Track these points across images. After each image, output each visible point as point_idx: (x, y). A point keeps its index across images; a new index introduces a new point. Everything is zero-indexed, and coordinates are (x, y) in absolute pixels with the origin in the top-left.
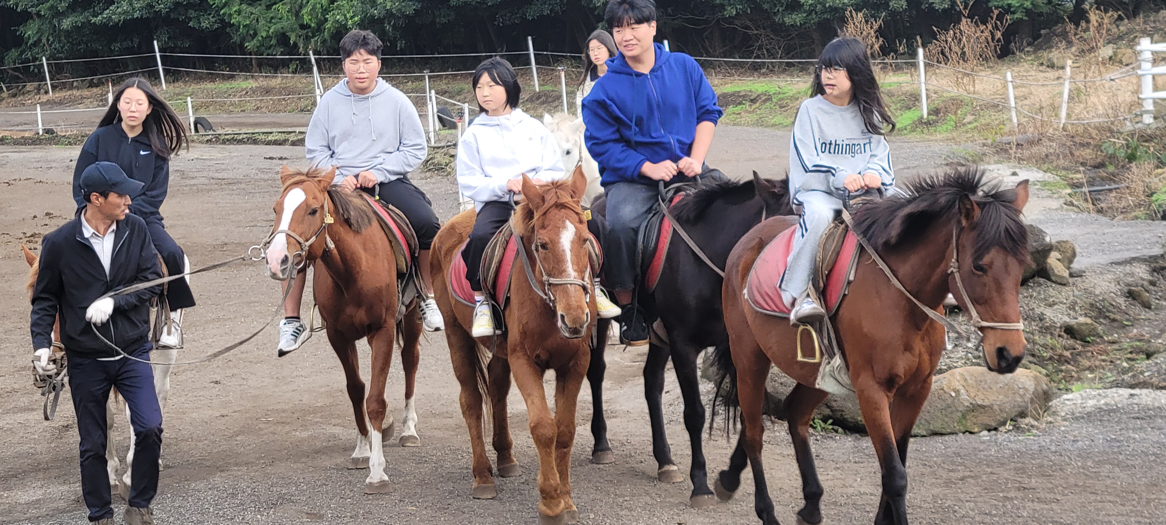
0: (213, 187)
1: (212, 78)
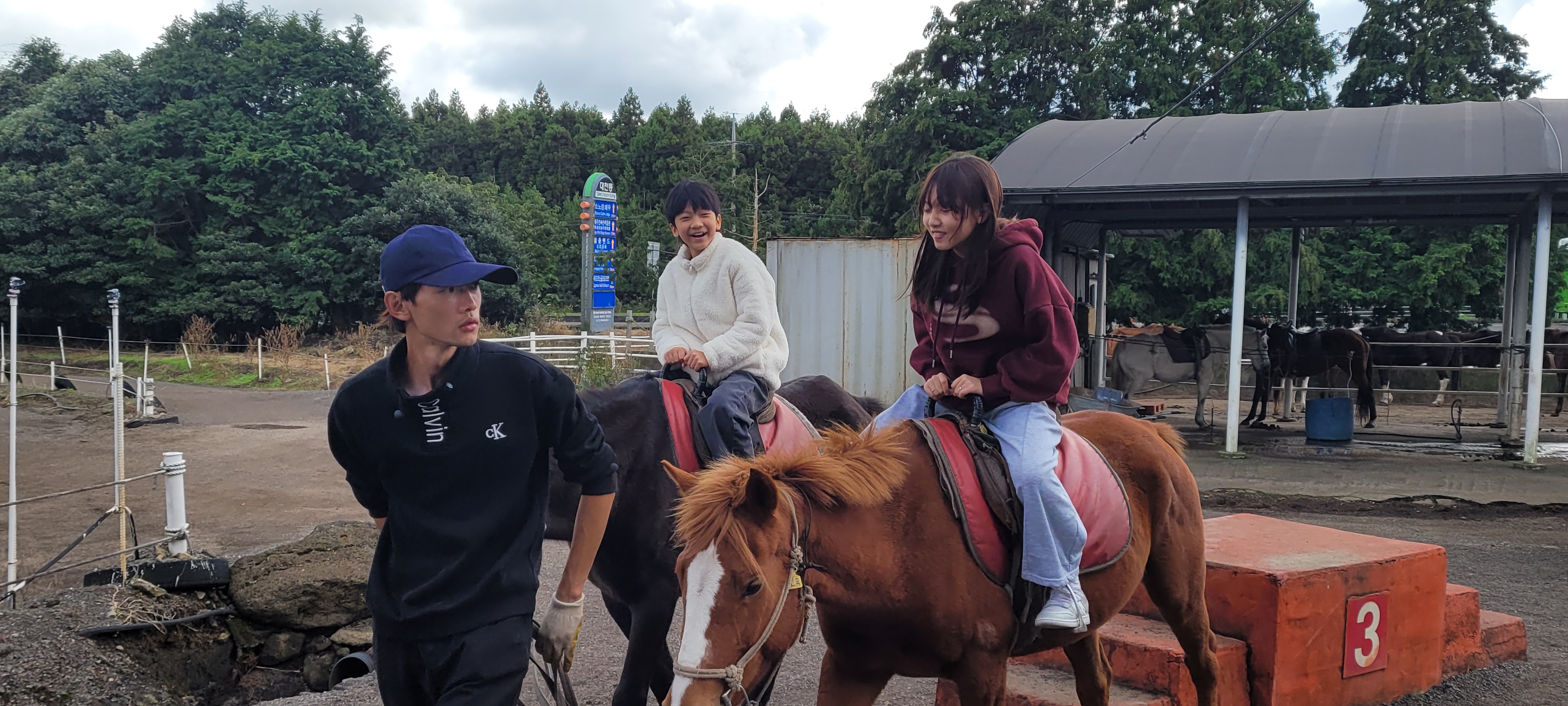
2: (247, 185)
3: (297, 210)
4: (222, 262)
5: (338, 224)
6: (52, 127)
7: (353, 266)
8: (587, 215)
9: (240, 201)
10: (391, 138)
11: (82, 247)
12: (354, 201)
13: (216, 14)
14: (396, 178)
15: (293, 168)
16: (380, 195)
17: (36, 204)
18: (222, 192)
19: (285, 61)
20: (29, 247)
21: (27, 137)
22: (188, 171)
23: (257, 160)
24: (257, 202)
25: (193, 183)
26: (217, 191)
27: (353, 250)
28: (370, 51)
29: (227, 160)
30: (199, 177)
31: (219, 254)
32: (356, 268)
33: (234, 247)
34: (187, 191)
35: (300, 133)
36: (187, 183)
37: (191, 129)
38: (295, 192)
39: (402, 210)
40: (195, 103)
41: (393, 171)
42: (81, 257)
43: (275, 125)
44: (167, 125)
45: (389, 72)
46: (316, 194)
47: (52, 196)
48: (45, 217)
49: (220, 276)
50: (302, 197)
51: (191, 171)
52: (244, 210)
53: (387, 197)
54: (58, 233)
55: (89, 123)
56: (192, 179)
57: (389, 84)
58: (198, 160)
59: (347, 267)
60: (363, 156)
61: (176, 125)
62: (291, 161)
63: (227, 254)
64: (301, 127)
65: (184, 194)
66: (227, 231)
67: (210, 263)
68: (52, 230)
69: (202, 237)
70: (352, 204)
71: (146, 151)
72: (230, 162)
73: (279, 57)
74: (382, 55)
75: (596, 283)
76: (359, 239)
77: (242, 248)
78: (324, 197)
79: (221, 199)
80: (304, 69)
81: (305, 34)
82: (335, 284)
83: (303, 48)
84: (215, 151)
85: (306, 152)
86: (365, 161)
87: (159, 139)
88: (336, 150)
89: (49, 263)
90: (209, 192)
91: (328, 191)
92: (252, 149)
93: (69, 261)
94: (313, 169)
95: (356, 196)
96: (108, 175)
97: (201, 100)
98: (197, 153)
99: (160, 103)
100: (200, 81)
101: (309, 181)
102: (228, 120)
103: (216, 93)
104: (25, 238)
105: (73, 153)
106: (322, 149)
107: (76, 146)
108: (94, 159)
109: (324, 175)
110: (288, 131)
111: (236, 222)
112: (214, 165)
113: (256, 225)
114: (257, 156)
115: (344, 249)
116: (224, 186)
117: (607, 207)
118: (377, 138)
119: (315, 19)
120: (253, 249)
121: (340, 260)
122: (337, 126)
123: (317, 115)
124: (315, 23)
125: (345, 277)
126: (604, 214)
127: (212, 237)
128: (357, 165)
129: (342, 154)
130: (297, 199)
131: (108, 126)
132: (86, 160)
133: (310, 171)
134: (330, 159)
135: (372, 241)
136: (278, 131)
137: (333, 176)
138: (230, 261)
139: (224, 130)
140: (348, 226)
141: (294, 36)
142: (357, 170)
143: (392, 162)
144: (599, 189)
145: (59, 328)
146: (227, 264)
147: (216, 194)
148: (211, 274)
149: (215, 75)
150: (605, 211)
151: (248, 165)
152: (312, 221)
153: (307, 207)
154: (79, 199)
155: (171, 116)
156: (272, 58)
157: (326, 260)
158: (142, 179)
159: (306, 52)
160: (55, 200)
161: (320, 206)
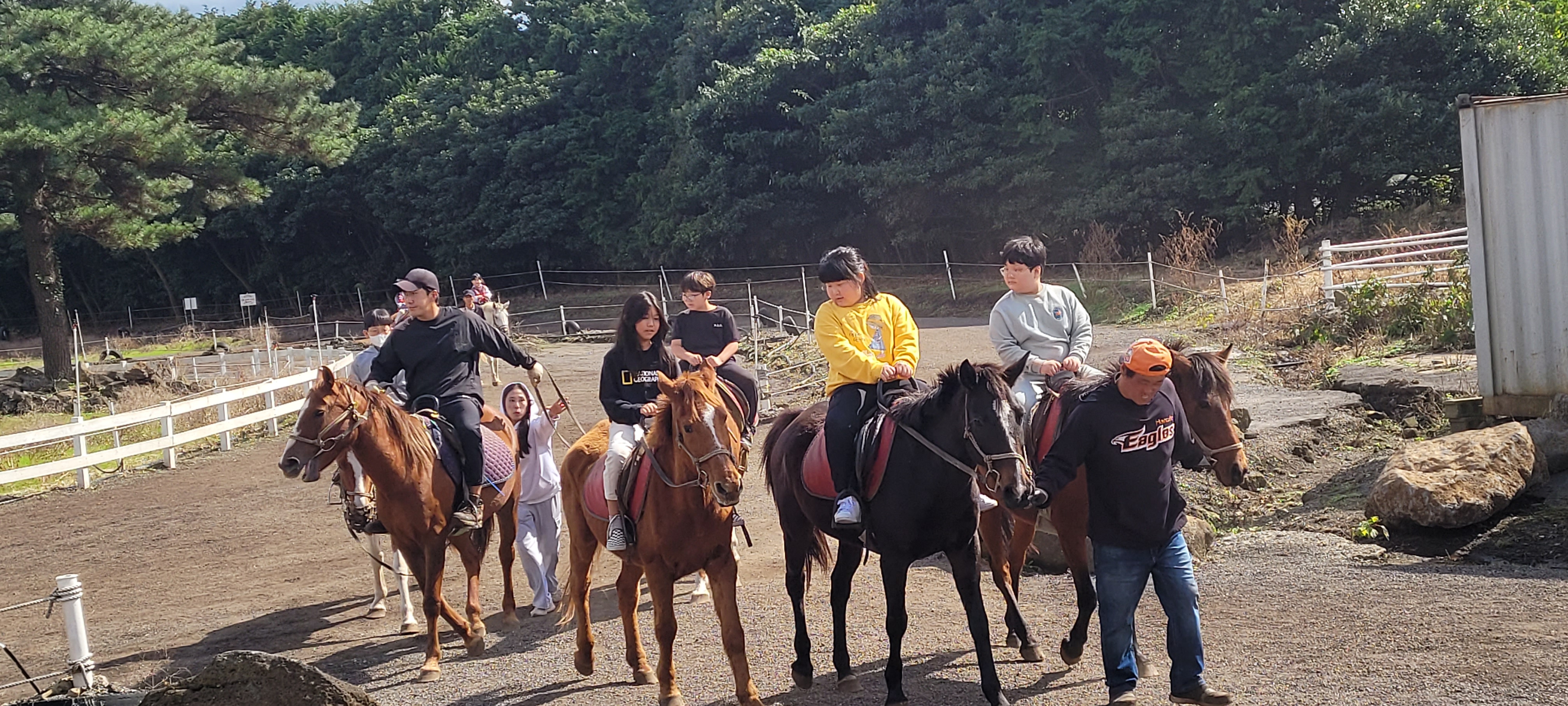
0: (574, 378)
1: (585, 289)
2: (1155, 29)
3: (1225, 52)
4: (1133, 142)
5: (1280, 68)
7: (1304, 127)
9: (1145, 54)
17: (914, 92)
18: (1124, 44)
20: (913, 148)
22: (1082, 20)
25: (1089, 37)
26: (1119, 44)
27: (1300, 103)
30: (1096, 27)
31: (1128, 130)
32: (1308, 129)
33: (1147, 119)
34: (1082, 49)
36: (1082, 39)
42: (969, 154)
47: (930, 78)
48: (924, 107)
49: (1131, 162)
50: (1230, 35)
51: (1085, 22)
54: (941, 126)
56: (1085, 31)
59: (1294, 129)
63: (1137, 129)
65: (1079, 55)
66: (1138, 97)
67: (1118, 145)
68: (934, 123)
69: (1106, 109)
77: (1157, 119)
78: (1256, 31)
79: (1122, 54)
82: (1283, 155)
90: (1109, 46)
93: (955, 162)
96: (991, 40)
104: (905, 138)
108: (973, 23)
113: (1173, 83)
116: (1127, 35)
120: (1169, 118)
121: (1284, 121)
125: (1295, 145)
127: (1118, 108)
130: (1223, 37)
132: (965, 25)
138: (1143, 138)
146: (1139, 142)
147: (1116, 47)
148: (1119, 160)
152: (1245, 67)
154: (958, 79)
158: (1029, 40)
160: (933, 83)
161: (1254, 44)
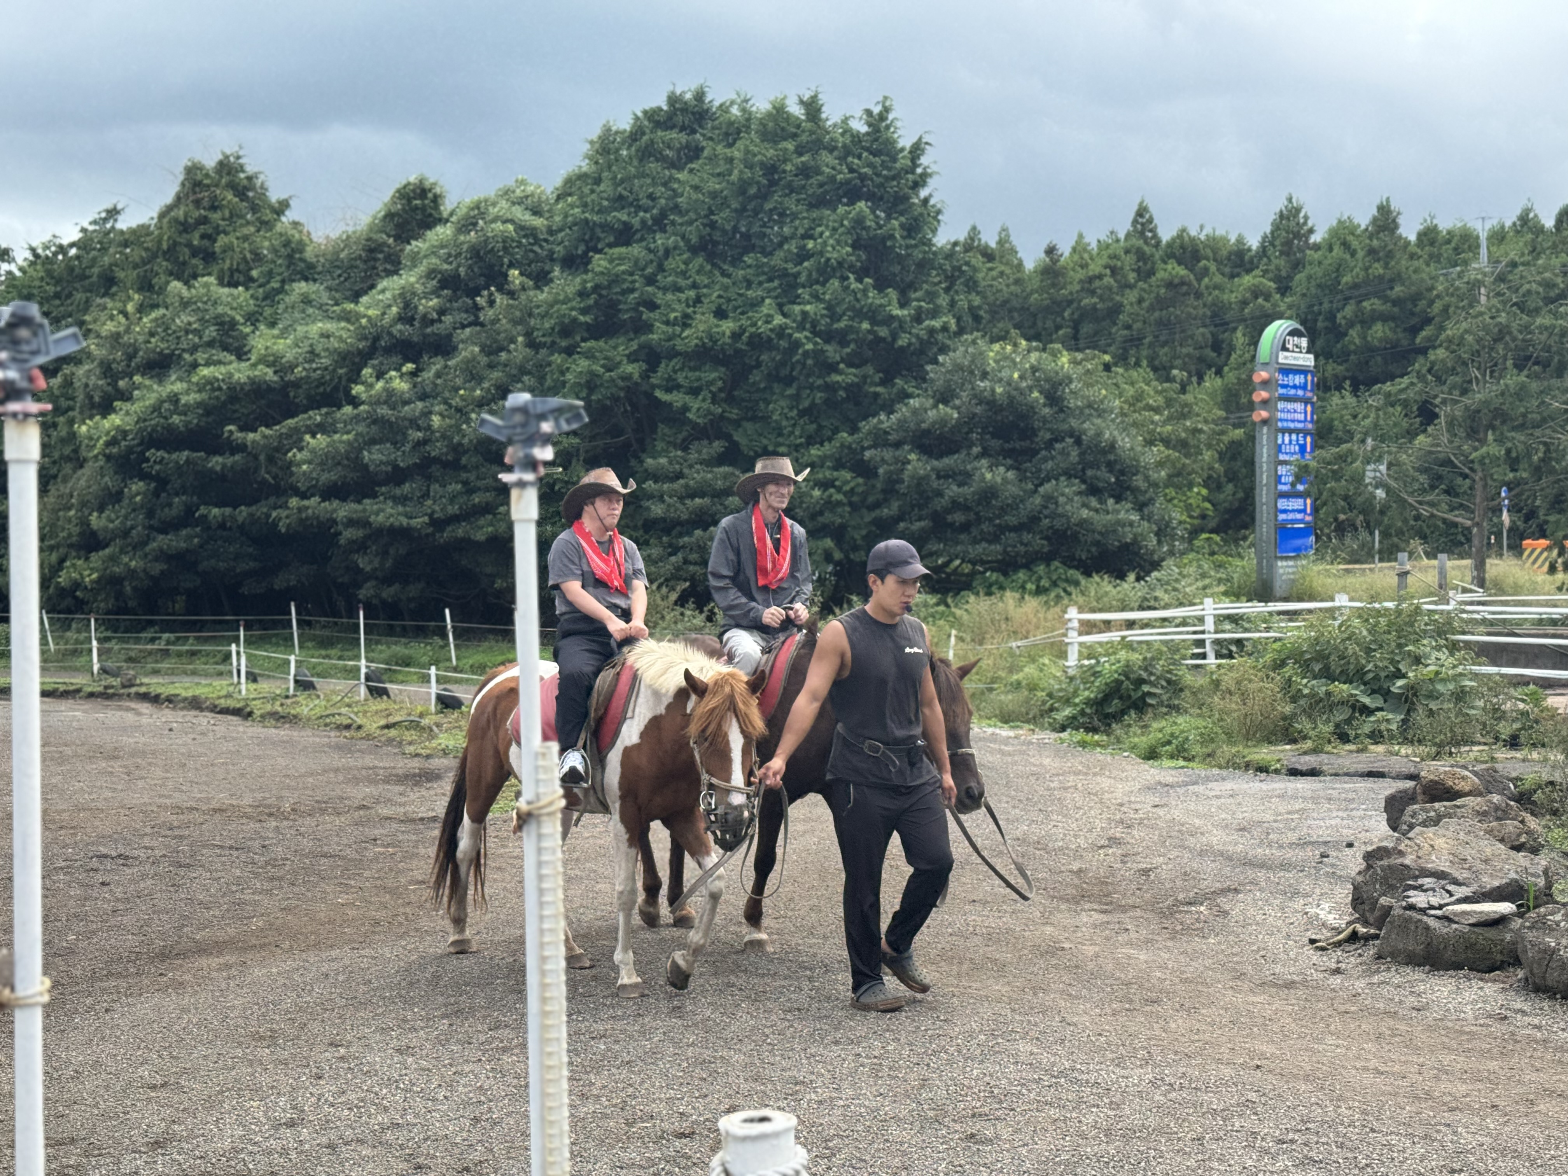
2: (714, 375)
3: (791, 408)
4: (681, 500)
5: (854, 430)
6: (434, 302)
7: (880, 497)
8: (1264, 394)
9: (704, 400)
10: (936, 284)
11: (480, 483)
12: (879, 389)
13: (665, 108)
14: (944, 349)
15: (783, 344)
16: (922, 378)
17: (413, 423)
18: (678, 387)
19: (771, 169)
20: (407, 487)
21: (400, 319)
22: (628, 356)
23: (728, 333)
24: (731, 400)
25: (636, 376)
26: (671, 386)
27: (881, 471)
28: (900, 145)
29: (684, 335)
30: (644, 366)
31: (677, 486)
32: (886, 500)
33: (698, 476)
34: (628, 389)
35: (794, 286)
36: (627, 378)
37: (632, 290)
38: (788, 381)
39: (957, 402)
40: (636, 250)
41: (940, 337)
42: (477, 500)
43: (758, 275)
44: (597, 288)
45: (930, 175)
46: (819, 382)
47: (437, 408)
48: (425, 442)
49: (678, 523)
50: (799, 389)
51: (632, 358)
52: (709, 412)
53: (932, 381)
54: (445, 465)
55: (485, 293)
56: (632, 369)
57: (930, 195)
58: (643, 338)
59: (871, 499)
60: (892, 318)
61: (609, 287)
62: (781, 332)
63: (687, 486)
64: (796, 276)
65: (622, 394)
66: (685, 449)
67: (663, 502)
68: (436, 460)
69: (650, 461)
70: (876, 395)
71: (567, 329)
72: (690, 337)
73: (762, 164)
74: (917, 149)
75: (1285, 511)
76: (888, 454)
77: (709, 476)
78: (830, 388)
79: (676, 399)
80: (799, 182)
81: (798, 126)
82: (854, 528)
83: (797, 147)
84: (667, 323)
85: (805, 314)
86: (895, 325)
87: (584, 311)
88: (851, 308)
89: (433, 512)
90: (659, 387)
91: (839, 378)
92: (721, 314)
93: (461, 508)
94: (816, 344)
95: (883, 383)
96: (514, 372)
97: (644, 244)
98: (642, 327)
99: (585, 253)
100: (641, 214)
101: (810, 362)
102: (684, 274)
103: (665, 232)
104: (398, 475)
105: (462, 341)
106: (830, 307)
107: (468, 330)
108: (492, 349)
109: (832, 351)
110: (776, 283)
111: (701, 433)
112: (667, 344)
113: (728, 437)
114: (727, 326)
115: (865, 470)
116: (680, 378)
117: (1298, 379)
118: (912, 286)
119: (814, 98)
120: (725, 477)
121: (860, 490)
122: (851, 268)
123: (821, 253)
124: (812, 107)
125: (868, 517)
126: (1292, 392)
127: (663, 461)
128: (883, 332)
129: (860, 314)
130: (790, 391)
131: (512, 294)
132: (482, 350)
133: (809, 346)
134: (842, 324)
135: (913, 457)
136: (760, 283)
137: (848, 350)
138: (692, 496)
139: (680, 290)
140: (870, 433)
141: (783, 129)
142: (883, 340)
143: (937, 324)
144: (1284, 348)
145: (447, 611)
146: (688, 502)
147: (668, 390)
148: (664, 520)
149: (663, 201)
150: (1295, 387)
151: (715, 342)
152: (814, 426)
153: (806, 404)
154: (473, 411)
155: (602, 273)
156: (751, 167)
157: (839, 490)
158: (563, 373)
159: (801, 154)
160: (441, 414)
161: (826, 401)
